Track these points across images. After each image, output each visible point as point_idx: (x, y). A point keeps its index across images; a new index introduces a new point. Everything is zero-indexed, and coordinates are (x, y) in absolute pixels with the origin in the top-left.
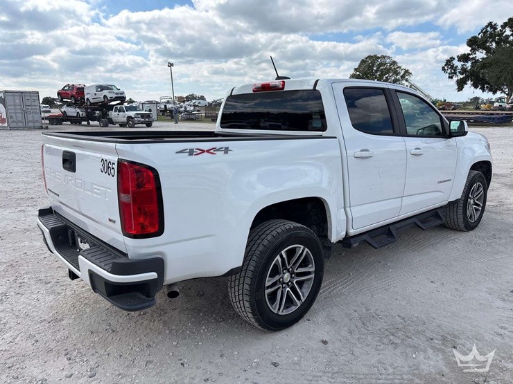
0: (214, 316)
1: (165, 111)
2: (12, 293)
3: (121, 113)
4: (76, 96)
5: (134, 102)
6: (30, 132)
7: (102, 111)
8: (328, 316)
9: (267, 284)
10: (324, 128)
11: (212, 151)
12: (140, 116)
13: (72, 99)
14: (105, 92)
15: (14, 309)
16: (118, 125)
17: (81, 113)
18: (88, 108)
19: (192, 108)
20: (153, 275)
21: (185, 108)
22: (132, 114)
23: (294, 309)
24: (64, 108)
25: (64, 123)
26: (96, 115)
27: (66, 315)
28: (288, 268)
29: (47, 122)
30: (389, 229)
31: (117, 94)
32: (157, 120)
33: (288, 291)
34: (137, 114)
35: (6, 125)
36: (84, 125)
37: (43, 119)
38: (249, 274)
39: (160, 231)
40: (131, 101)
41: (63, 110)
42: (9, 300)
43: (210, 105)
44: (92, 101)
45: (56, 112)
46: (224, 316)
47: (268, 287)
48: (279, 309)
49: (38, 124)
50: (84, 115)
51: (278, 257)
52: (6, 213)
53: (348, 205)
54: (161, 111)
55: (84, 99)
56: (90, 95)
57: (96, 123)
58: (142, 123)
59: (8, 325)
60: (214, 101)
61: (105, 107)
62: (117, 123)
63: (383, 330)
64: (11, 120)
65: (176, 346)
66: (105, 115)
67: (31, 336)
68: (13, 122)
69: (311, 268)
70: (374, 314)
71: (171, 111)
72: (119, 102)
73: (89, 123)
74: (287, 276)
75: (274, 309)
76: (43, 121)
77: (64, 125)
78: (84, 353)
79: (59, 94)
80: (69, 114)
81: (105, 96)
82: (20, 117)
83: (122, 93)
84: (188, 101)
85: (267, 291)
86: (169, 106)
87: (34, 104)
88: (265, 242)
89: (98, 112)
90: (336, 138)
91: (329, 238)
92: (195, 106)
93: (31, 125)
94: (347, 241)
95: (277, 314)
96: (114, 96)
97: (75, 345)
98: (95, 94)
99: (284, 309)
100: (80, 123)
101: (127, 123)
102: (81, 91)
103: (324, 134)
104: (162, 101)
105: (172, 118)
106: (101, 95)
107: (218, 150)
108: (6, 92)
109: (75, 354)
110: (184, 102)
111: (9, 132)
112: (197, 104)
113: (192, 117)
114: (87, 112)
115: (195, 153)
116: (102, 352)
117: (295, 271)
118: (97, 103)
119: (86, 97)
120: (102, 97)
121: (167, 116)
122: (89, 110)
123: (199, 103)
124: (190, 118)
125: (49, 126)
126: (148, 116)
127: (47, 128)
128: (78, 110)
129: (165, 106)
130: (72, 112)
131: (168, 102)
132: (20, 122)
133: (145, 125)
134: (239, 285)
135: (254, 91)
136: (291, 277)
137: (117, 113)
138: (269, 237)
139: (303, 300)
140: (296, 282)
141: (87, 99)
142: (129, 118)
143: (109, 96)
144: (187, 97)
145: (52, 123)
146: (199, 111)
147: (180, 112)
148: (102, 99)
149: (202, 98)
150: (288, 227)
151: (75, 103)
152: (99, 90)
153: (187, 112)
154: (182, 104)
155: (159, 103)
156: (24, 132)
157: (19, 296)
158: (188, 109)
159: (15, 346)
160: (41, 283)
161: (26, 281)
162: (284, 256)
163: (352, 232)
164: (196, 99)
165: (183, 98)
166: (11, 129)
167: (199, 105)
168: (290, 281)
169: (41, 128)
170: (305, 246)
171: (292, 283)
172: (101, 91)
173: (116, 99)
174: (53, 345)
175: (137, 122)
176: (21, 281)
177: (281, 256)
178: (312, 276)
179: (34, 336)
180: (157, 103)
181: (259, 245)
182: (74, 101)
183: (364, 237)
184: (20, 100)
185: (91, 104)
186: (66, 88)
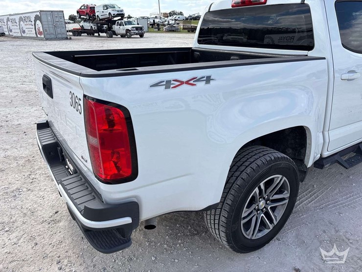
0: (189, 228)
1: (153, 25)
2: (25, 189)
3: (121, 27)
4: (90, 13)
5: (131, 17)
6: (59, 42)
7: (108, 25)
8: (297, 236)
9: (244, 215)
10: (310, 47)
11: (191, 82)
12: (135, 29)
13: (87, 16)
14: (110, 10)
15: (23, 207)
16: (119, 36)
17: (93, 27)
18: (98, 23)
19: (173, 22)
20: (128, 220)
21: (169, 22)
22: (129, 27)
23: (266, 231)
24: (82, 23)
25: (83, 34)
26: (104, 28)
27: (64, 216)
28: (264, 196)
29: (71, 34)
30: (359, 147)
31: (118, 11)
32: (148, 32)
33: (262, 217)
34: (133, 27)
35: (43, 36)
36: (96, 36)
37: (67, 31)
38: (227, 207)
39: (133, 175)
40: (129, 17)
41: (81, 24)
42: (21, 196)
43: (187, 19)
44: (101, 17)
45: (76, 26)
46: (198, 228)
47: (244, 218)
48: (253, 235)
49: (64, 36)
50: (96, 28)
51: (257, 190)
52: (32, 110)
53: (327, 129)
54: (151, 25)
55: (95, 16)
56: (100, 13)
57: (104, 34)
58: (137, 34)
59: (16, 224)
60: (190, 16)
61: (110, 21)
62: (119, 34)
63: (355, 259)
64: (46, 33)
65: (154, 262)
66: (110, 28)
67: (32, 238)
68: (47, 34)
69: (286, 195)
70: (344, 238)
71: (158, 25)
72: (120, 18)
73: (99, 35)
74: (262, 204)
75: (248, 236)
76: (68, 34)
77: (83, 36)
78: (74, 262)
79: (78, 12)
80: (85, 28)
81: (110, 13)
82: (52, 31)
83: (122, 11)
84: (171, 16)
85: (243, 222)
86: (157, 21)
87: (61, 20)
88: (244, 176)
89: (106, 26)
90: (324, 58)
91: (305, 163)
92: (176, 20)
93: (60, 36)
94: (320, 163)
95: (251, 239)
96: (116, 13)
97: (67, 252)
98: (103, 12)
99: (258, 233)
100: (93, 34)
101: (126, 34)
102: (92, 9)
103: (310, 54)
104: (151, 16)
105: (159, 30)
106: (107, 12)
107: (199, 80)
108: (41, 11)
109: (66, 262)
110: (167, 17)
111: (45, 42)
112: (177, 18)
113: (174, 29)
114: (98, 26)
115: (172, 86)
116: (89, 262)
117: (271, 198)
118: (104, 19)
119: (96, 14)
120: (108, 14)
121: (155, 28)
122: (99, 25)
123: (179, 17)
124: (172, 30)
125: (72, 37)
126: (141, 28)
127: (71, 39)
128: (92, 25)
129: (154, 21)
130: (87, 26)
131: (156, 17)
132: (52, 34)
133: (138, 36)
134: (215, 215)
135: (232, 6)
136: (266, 204)
137: (119, 27)
138: (249, 170)
139: (275, 223)
140: (271, 208)
141: (98, 16)
142: (128, 30)
143: (112, 13)
144: (170, 13)
145: (74, 35)
146: (178, 24)
147: (164, 25)
148: (108, 16)
149: (181, 14)
150: (268, 159)
151: (89, 19)
152: (105, 8)
153: (169, 25)
154: (166, 18)
155: (149, 18)
156: (55, 42)
157: (29, 192)
158: (170, 23)
159: (18, 248)
160: (49, 180)
161: (37, 177)
162: (263, 187)
163: (326, 154)
164: (176, 15)
165: (167, 14)
166: (47, 39)
167: (179, 19)
168: (265, 207)
169: (67, 39)
170: (284, 175)
171: (267, 209)
172: (107, 9)
173: (118, 15)
174: (48, 250)
175: (133, 33)
176: (33, 177)
177: (260, 188)
178: (287, 201)
179: (34, 238)
180: (148, 18)
181: (237, 177)
182: (88, 18)
183: (336, 157)
184: (51, 18)
185: (100, 20)
186: (83, 8)
